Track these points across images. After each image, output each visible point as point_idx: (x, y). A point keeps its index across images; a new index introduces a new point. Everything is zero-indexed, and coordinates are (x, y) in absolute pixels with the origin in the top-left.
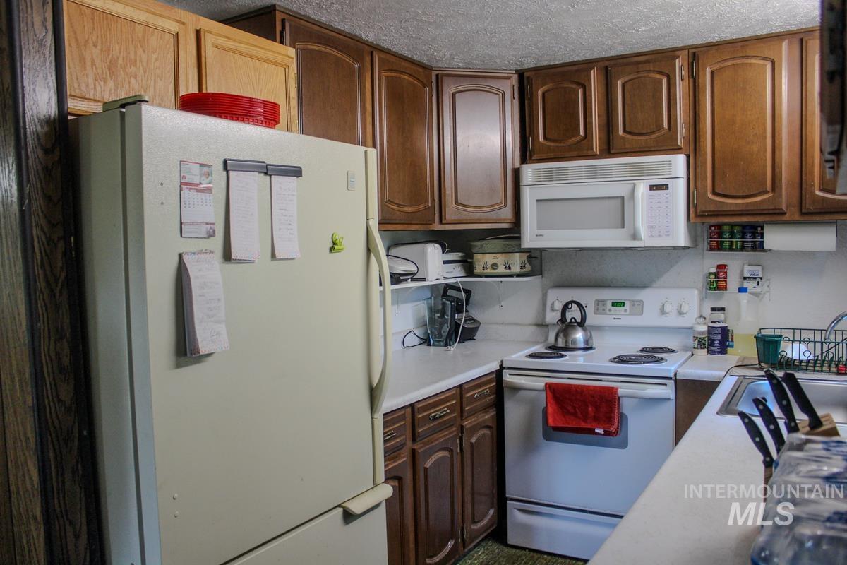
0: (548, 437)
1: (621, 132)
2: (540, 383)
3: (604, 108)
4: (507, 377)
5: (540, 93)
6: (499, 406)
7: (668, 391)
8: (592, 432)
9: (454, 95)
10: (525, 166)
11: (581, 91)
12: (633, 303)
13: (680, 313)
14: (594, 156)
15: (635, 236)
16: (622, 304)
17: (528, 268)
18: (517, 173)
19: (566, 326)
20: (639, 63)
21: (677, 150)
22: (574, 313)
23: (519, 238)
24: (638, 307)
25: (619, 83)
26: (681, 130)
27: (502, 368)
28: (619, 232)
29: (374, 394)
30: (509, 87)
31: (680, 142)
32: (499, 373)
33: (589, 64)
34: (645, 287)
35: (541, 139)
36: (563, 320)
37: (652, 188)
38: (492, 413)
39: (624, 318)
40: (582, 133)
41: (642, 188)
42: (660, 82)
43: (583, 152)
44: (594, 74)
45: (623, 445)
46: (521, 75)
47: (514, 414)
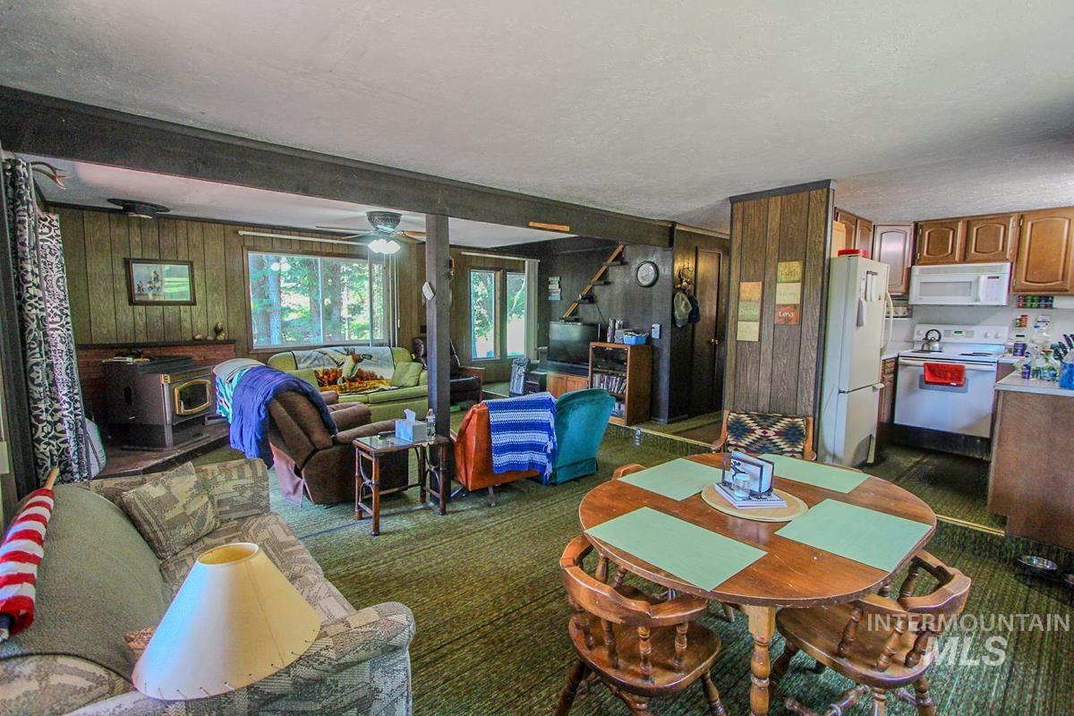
0: (921, 387)
1: (973, 251)
2: (922, 363)
3: (964, 239)
4: (901, 360)
5: (927, 233)
6: (895, 373)
7: (994, 368)
8: (948, 384)
9: (881, 234)
10: (914, 267)
11: (951, 232)
12: (967, 332)
13: (996, 337)
14: (956, 263)
15: (977, 300)
16: (961, 332)
17: (907, 314)
18: (909, 270)
19: (928, 341)
20: (987, 219)
21: (1007, 260)
22: (934, 335)
23: (907, 300)
24: (970, 334)
25: (975, 229)
26: (1009, 251)
27: (899, 356)
28: (968, 298)
29: (882, 351)
30: (909, 230)
31: (1008, 257)
32: (897, 358)
33: (958, 219)
34: (974, 325)
35: (925, 254)
36: (926, 339)
37: (989, 278)
38: (892, 376)
39: (961, 338)
40: (950, 251)
41: (983, 278)
42: (1000, 229)
43: (949, 260)
44: (960, 224)
45: (966, 391)
46: (916, 225)
47: (903, 377)
